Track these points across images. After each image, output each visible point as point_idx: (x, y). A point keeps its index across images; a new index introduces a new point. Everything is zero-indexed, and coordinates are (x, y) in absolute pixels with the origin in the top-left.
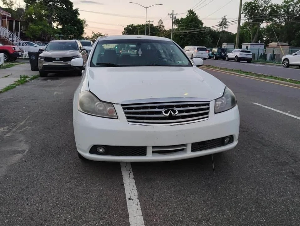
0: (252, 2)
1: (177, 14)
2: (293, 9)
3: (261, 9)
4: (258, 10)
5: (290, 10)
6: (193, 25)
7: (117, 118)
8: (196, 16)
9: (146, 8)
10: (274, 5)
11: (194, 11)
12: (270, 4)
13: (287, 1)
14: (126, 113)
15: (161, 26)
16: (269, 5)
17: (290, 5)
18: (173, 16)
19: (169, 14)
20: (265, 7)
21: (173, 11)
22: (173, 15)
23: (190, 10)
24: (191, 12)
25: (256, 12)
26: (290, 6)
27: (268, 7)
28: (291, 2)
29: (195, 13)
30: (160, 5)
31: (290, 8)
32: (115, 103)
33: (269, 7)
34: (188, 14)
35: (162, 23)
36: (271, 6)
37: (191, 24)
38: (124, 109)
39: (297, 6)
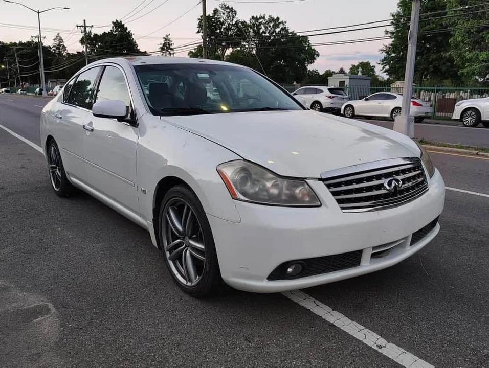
0: (211, 15)
1: (92, 26)
2: (265, 30)
3: (224, 26)
4: (220, 29)
5: (261, 31)
6: (125, 46)
7: (320, 206)
8: (128, 31)
9: (38, 13)
10: (242, 23)
11: (123, 23)
12: (235, 20)
13: (257, 17)
14: (334, 194)
15: (60, 46)
16: (234, 23)
17: (261, 23)
18: (85, 31)
19: (77, 26)
20: (229, 24)
21: (85, 21)
22: (85, 28)
23: (117, 21)
24: (118, 25)
25: (218, 31)
26: (260, 26)
27: (233, 25)
28: (262, 20)
29: (125, 26)
30: (65, 8)
31: (261, 28)
32: (306, 178)
33: (235, 24)
34: (113, 27)
35: (61, 41)
36: (237, 23)
37: (120, 46)
38: (329, 186)
39: (270, 26)
